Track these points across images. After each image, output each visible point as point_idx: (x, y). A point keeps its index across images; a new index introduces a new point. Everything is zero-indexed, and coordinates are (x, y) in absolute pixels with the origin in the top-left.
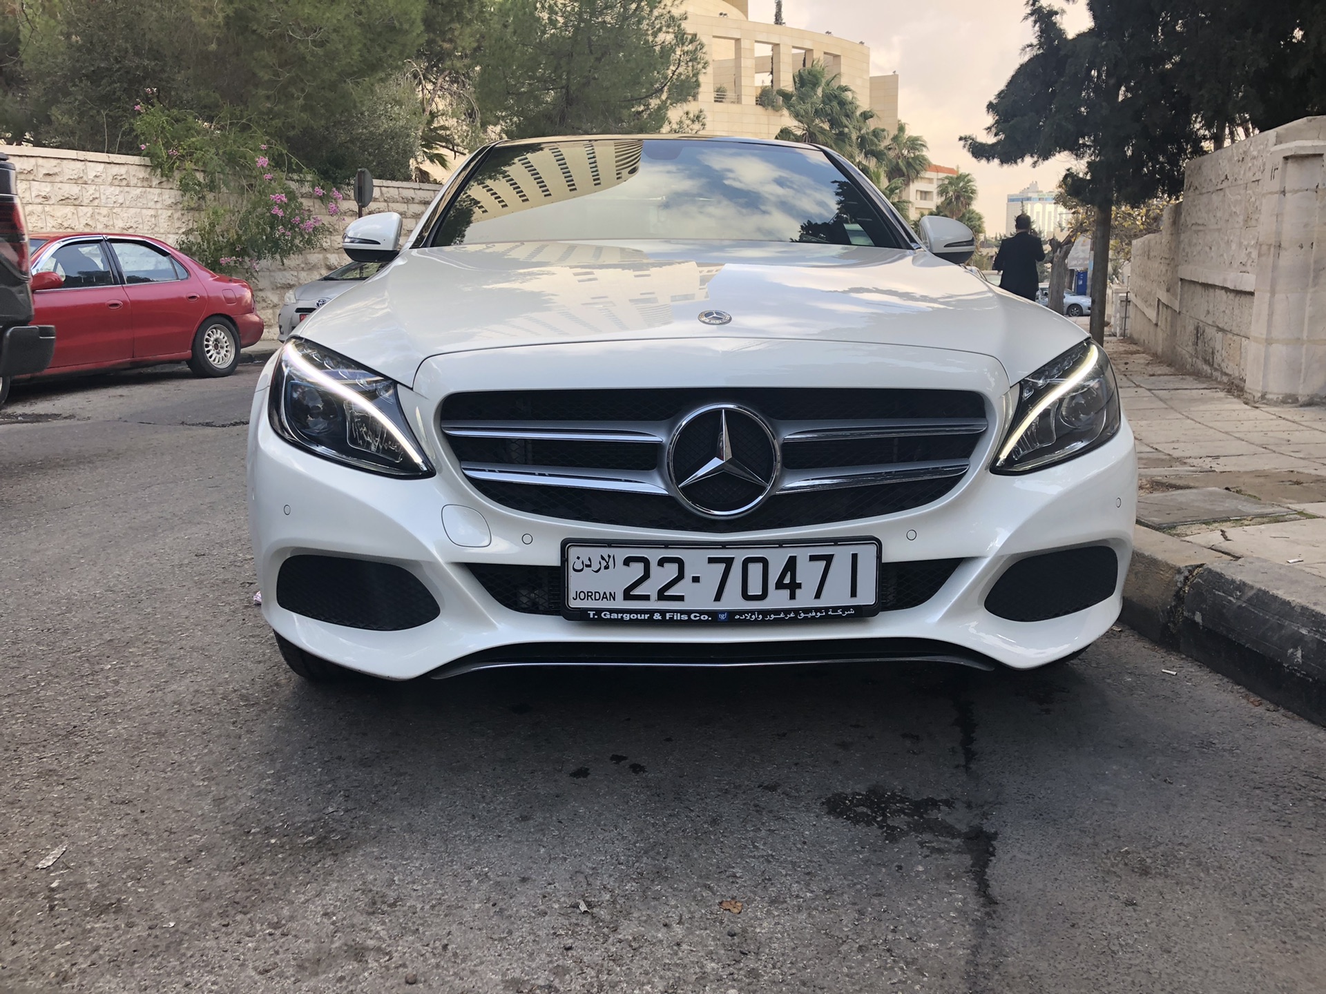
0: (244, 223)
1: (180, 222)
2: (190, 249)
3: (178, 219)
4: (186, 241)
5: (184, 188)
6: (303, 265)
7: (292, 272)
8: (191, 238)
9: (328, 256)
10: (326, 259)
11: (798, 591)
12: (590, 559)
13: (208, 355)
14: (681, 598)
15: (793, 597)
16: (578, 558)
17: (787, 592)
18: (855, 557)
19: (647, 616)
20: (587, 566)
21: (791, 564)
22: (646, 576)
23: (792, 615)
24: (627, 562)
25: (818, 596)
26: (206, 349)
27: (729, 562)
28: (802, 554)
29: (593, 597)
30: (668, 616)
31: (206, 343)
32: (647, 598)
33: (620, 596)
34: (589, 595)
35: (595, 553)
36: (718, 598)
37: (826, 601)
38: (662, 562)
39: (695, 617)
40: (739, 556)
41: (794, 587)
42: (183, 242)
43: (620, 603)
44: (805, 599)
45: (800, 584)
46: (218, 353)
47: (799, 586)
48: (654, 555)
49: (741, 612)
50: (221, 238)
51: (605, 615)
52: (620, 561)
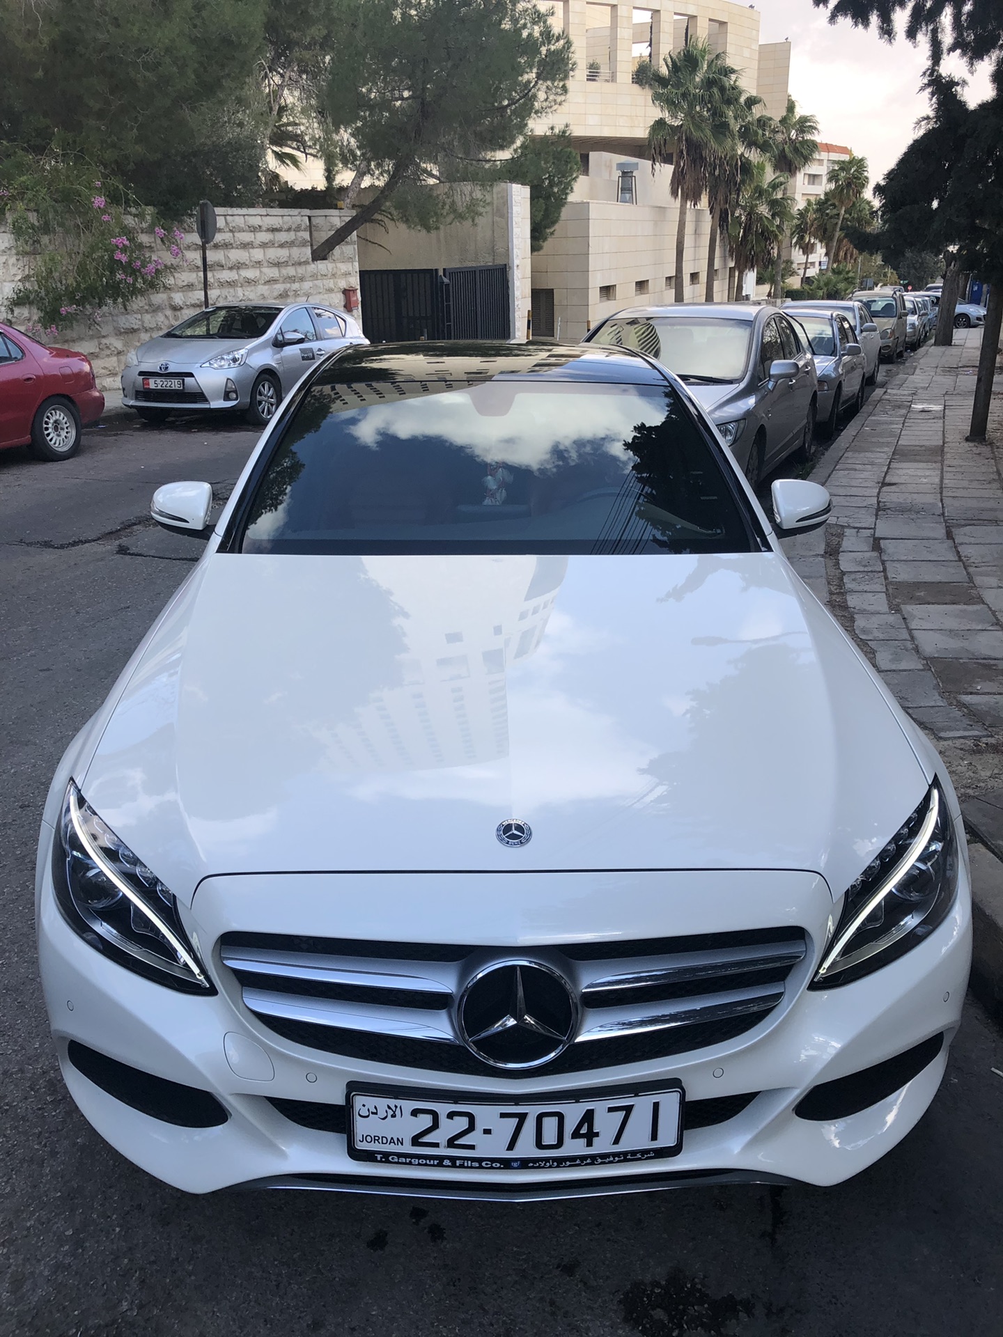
0: (82, 269)
1: (16, 269)
2: (28, 297)
3: (13, 265)
4: (23, 290)
5: (18, 231)
6: (147, 307)
7: (135, 316)
8: (28, 285)
9: (173, 295)
10: (170, 298)
11: (595, 1140)
12: (375, 1107)
13: (49, 438)
14: (472, 1147)
15: (589, 1144)
16: (364, 1105)
17: (583, 1141)
18: (656, 1105)
19: (436, 1162)
20: (373, 1113)
21: (589, 1117)
22: (435, 1125)
23: (589, 1161)
24: (415, 1113)
25: (617, 1141)
26: (46, 432)
27: (522, 1117)
28: (600, 1107)
29: (380, 1141)
30: (458, 1163)
31: (45, 426)
32: (436, 1145)
33: (407, 1142)
34: (376, 1139)
35: (382, 1103)
36: (511, 1146)
37: (624, 1146)
38: (451, 1115)
39: (487, 1164)
40: (533, 1111)
41: (590, 1136)
42: (20, 290)
43: (408, 1148)
44: (602, 1145)
45: (598, 1133)
46: (59, 435)
47: (597, 1134)
48: (443, 1108)
49: (535, 1160)
50: (59, 285)
51: (393, 1159)
52: (407, 1112)
